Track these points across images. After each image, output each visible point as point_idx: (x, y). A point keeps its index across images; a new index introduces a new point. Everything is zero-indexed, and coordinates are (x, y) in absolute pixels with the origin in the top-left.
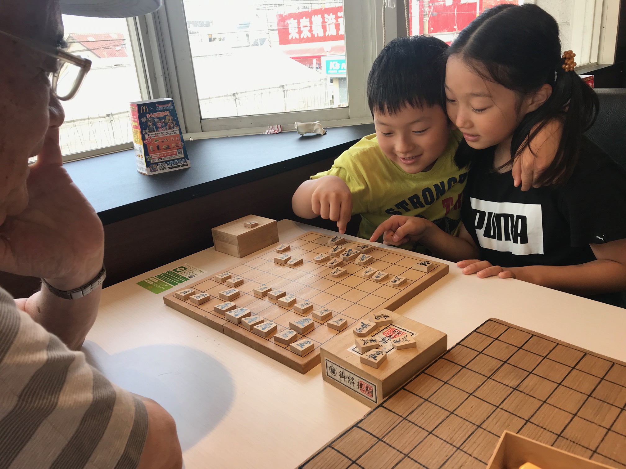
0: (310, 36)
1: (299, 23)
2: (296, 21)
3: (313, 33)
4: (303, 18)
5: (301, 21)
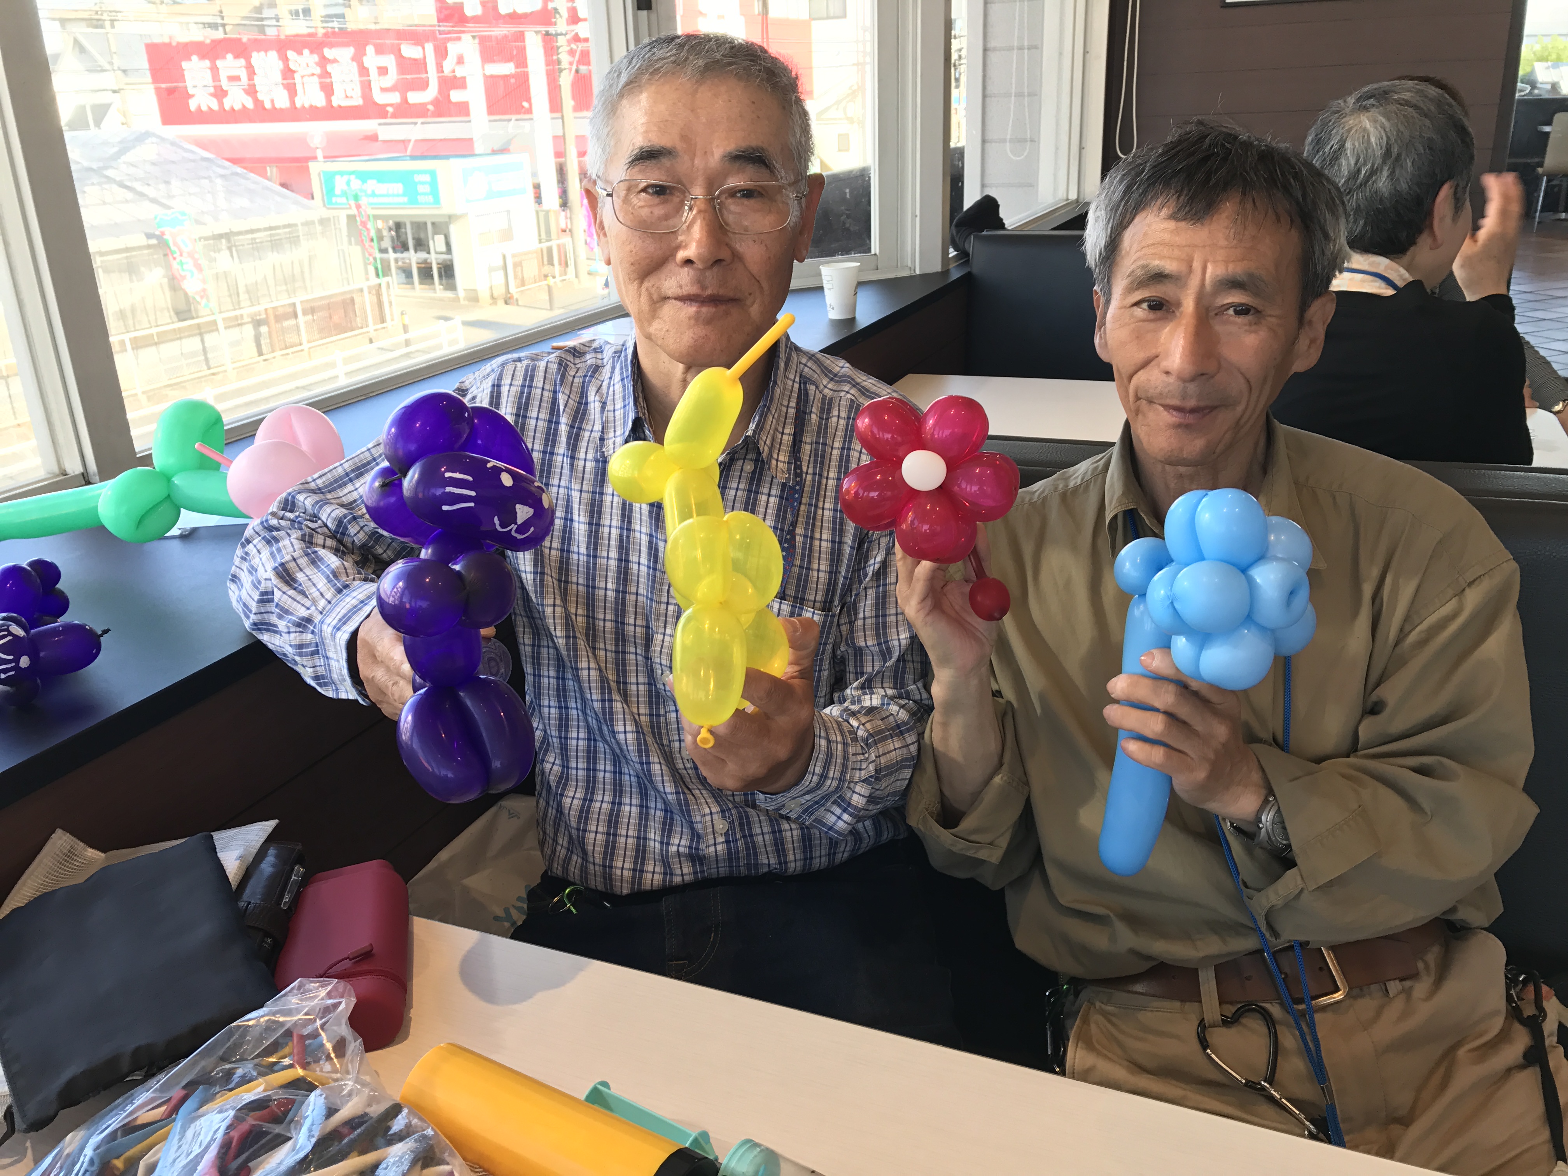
0: (250, 104)
1: (215, 70)
2: (207, 63)
3: (260, 96)
4: (225, 58)
5: (219, 63)
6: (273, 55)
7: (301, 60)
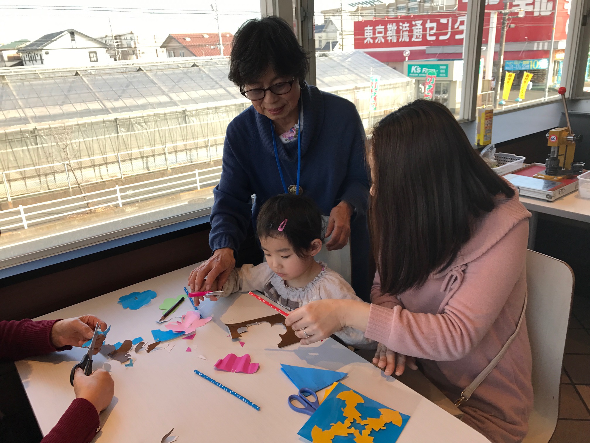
0: (383, 41)
1: (374, 30)
2: (372, 28)
3: (387, 38)
5: (376, 27)
6: (394, 24)
7: (404, 25)
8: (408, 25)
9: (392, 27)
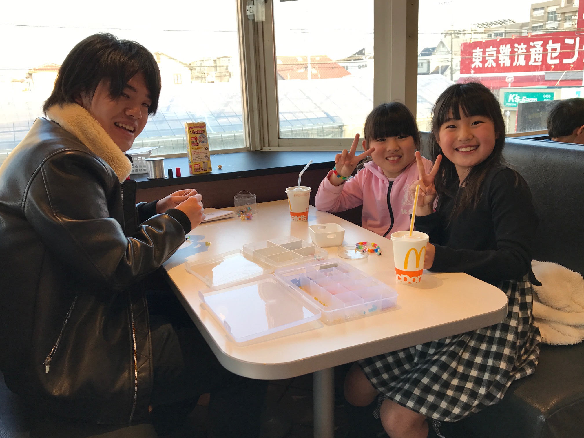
0: (494, 65)
1: (484, 53)
2: (482, 50)
3: (499, 62)
4: (490, 47)
5: (487, 50)
6: (509, 46)
7: (520, 47)
8: (526, 46)
9: (506, 49)
